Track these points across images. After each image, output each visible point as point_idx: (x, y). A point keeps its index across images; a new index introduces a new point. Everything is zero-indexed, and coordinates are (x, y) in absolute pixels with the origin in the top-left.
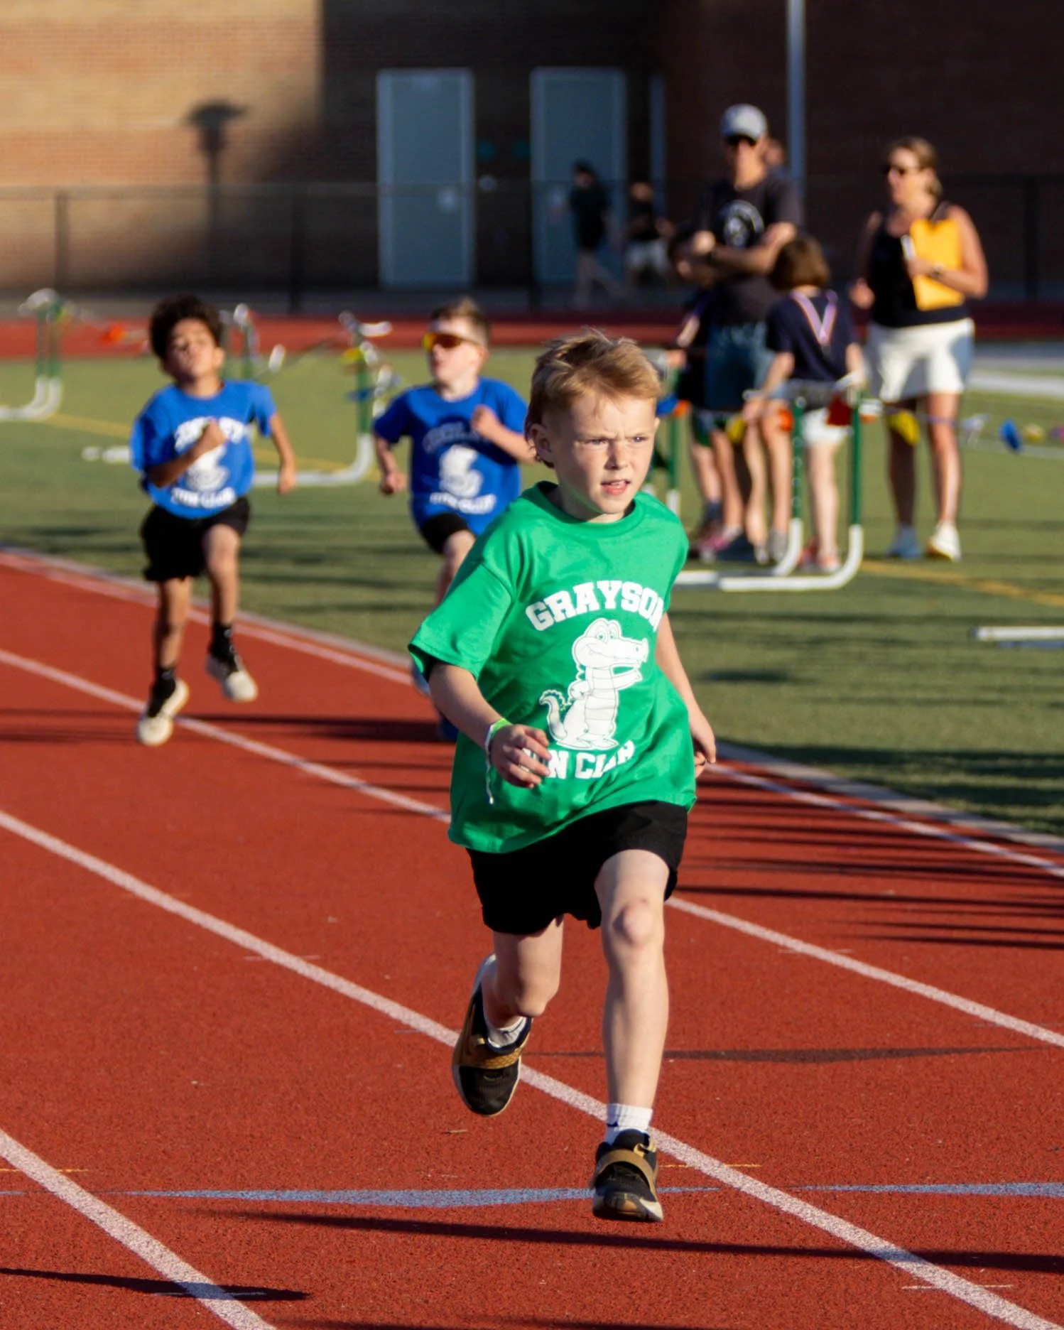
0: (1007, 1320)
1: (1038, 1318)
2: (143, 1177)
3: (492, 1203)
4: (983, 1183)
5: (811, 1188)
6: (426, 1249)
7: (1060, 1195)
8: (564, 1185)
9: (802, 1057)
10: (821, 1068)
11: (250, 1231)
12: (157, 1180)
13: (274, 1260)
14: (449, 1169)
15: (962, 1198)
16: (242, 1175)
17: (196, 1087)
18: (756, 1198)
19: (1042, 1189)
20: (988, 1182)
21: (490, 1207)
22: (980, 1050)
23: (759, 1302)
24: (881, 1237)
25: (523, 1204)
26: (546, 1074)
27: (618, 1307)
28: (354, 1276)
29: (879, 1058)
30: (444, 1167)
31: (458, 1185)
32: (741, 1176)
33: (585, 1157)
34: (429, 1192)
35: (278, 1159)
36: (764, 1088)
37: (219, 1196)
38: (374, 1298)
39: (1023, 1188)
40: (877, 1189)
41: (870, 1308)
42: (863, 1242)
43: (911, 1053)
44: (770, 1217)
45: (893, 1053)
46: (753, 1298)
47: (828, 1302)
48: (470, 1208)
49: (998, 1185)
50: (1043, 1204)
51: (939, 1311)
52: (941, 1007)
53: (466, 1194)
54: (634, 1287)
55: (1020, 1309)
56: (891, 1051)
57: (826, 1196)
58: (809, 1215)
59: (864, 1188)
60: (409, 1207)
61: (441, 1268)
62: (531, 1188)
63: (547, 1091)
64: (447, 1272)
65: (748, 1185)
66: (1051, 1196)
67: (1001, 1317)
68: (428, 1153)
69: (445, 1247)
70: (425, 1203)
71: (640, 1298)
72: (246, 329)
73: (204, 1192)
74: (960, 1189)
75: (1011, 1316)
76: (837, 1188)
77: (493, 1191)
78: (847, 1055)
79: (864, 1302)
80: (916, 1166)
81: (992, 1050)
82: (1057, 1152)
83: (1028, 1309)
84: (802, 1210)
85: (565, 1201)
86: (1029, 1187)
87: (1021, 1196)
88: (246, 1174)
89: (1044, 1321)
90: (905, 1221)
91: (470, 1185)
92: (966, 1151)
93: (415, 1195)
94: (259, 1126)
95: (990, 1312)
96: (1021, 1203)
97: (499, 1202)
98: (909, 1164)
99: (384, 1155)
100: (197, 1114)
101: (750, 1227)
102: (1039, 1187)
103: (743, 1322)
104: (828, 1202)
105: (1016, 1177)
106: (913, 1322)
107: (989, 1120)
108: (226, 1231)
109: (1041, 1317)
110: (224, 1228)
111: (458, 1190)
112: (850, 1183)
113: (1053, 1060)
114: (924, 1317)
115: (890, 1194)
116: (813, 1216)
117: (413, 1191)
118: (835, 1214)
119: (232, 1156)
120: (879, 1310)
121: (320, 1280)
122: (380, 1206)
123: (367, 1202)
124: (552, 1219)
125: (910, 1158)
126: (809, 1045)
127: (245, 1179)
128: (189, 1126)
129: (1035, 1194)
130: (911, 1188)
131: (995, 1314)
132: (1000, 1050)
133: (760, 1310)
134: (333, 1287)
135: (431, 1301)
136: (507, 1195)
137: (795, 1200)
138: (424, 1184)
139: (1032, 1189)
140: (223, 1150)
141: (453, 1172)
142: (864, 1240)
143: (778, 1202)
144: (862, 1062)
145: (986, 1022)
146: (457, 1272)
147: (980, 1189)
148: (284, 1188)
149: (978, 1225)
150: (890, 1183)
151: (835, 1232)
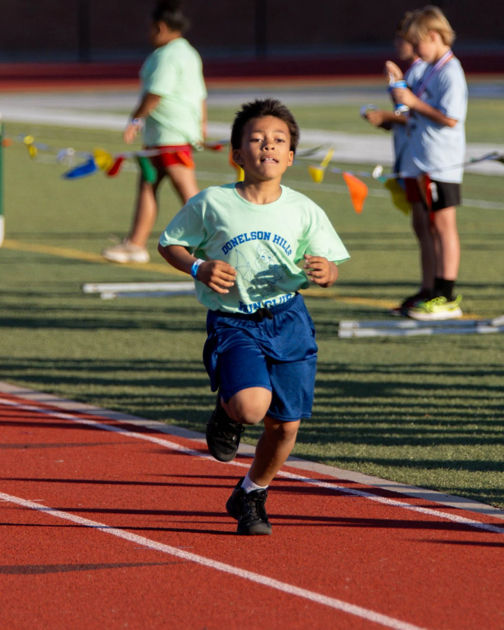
9: (23, 570)
10: (38, 577)
22: (141, 565)
29: (75, 570)
43: (96, 567)
45: (84, 567)
56: (82, 566)
78: (53, 568)
81: (150, 564)
126: (27, 563)
132: (155, 564)
144: (64, 573)
145: (142, 546)
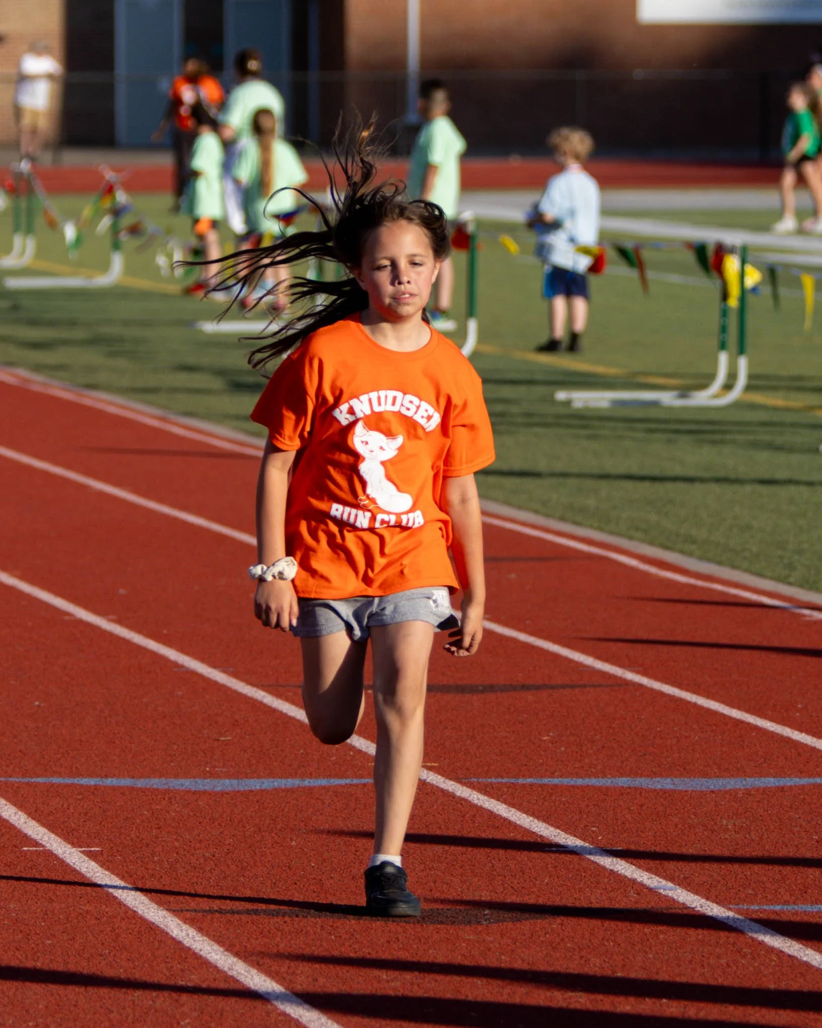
0: (620, 872)
1: (641, 871)
2: (7, 768)
3: (253, 788)
4: (595, 778)
5: (475, 780)
6: (210, 820)
7: (650, 786)
8: (303, 777)
9: (461, 689)
10: (475, 697)
11: (86, 806)
12: (17, 770)
13: (104, 826)
14: (221, 764)
15: (582, 788)
16: (76, 768)
17: (38, 706)
18: (437, 787)
19: (637, 782)
20: (598, 777)
21: (252, 791)
22: (585, 686)
23: (446, 858)
24: (527, 814)
25: (275, 789)
26: (282, 699)
27: (348, 861)
28: (162, 838)
29: (515, 691)
30: (217, 764)
31: (229, 776)
32: (425, 771)
33: (315, 757)
34: (208, 780)
35: (101, 757)
36: (437, 711)
37: (62, 781)
38: (177, 853)
39: (623, 782)
40: (521, 781)
41: (523, 863)
42: (514, 817)
43: (538, 688)
44: (448, 800)
45: (525, 687)
46: (441, 855)
47: (494, 859)
48: (238, 792)
49: (606, 779)
50: (638, 792)
51: (572, 866)
52: (556, 657)
53: (235, 782)
54: (358, 847)
55: (628, 864)
56: (523, 686)
57: (486, 785)
58: (476, 799)
59: (512, 780)
60: (195, 791)
61: (222, 833)
62: (279, 778)
63: (285, 711)
64: (226, 835)
65: (431, 778)
66: (643, 787)
67: (616, 870)
68: (205, 753)
69: (223, 818)
70: (205, 788)
71: (362, 855)
72: (29, 175)
73: (51, 779)
74: (580, 782)
75: (623, 869)
76: (493, 780)
77: (252, 780)
78: (491, 688)
79: (519, 859)
80: (547, 766)
81: (594, 686)
82: (645, 757)
83: (634, 865)
84: (470, 795)
85: (304, 788)
86: (628, 780)
87: (623, 787)
88: (79, 767)
89: (645, 873)
90: (543, 804)
91: (236, 775)
92: (581, 756)
93: (199, 782)
94: (85, 733)
95: (607, 866)
96: (622, 792)
97: (258, 787)
98: (542, 764)
99: (175, 755)
100: (40, 725)
101: (435, 807)
102: (635, 781)
103: (436, 872)
104: (488, 789)
105: (618, 774)
106: (555, 873)
107: (595, 735)
108: (69, 806)
109: (643, 870)
110: (67, 804)
111: (229, 779)
112: (502, 777)
113: (638, 693)
114: (562, 870)
115: (531, 785)
116: (479, 799)
117: (197, 780)
118: (493, 798)
119: (68, 754)
120: (530, 864)
121: (138, 840)
122: (175, 790)
123: (166, 787)
124: (296, 800)
125: (543, 760)
126: (466, 681)
127: (79, 770)
128: (36, 733)
129: (632, 785)
130: (546, 781)
131: (611, 868)
132: (600, 686)
133: (447, 864)
134: (147, 845)
135: (216, 855)
136: (263, 783)
137: (465, 788)
138: (204, 775)
139: (630, 782)
140: (61, 750)
141: (223, 767)
142: (516, 816)
143: (453, 789)
144: (504, 694)
146: (233, 836)
147: (594, 781)
148: (106, 776)
149: (594, 807)
150: (530, 777)
151: (495, 810)
